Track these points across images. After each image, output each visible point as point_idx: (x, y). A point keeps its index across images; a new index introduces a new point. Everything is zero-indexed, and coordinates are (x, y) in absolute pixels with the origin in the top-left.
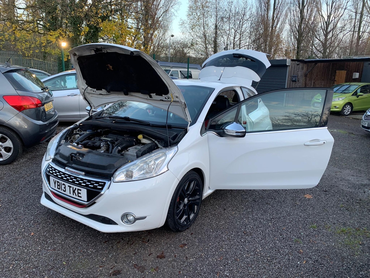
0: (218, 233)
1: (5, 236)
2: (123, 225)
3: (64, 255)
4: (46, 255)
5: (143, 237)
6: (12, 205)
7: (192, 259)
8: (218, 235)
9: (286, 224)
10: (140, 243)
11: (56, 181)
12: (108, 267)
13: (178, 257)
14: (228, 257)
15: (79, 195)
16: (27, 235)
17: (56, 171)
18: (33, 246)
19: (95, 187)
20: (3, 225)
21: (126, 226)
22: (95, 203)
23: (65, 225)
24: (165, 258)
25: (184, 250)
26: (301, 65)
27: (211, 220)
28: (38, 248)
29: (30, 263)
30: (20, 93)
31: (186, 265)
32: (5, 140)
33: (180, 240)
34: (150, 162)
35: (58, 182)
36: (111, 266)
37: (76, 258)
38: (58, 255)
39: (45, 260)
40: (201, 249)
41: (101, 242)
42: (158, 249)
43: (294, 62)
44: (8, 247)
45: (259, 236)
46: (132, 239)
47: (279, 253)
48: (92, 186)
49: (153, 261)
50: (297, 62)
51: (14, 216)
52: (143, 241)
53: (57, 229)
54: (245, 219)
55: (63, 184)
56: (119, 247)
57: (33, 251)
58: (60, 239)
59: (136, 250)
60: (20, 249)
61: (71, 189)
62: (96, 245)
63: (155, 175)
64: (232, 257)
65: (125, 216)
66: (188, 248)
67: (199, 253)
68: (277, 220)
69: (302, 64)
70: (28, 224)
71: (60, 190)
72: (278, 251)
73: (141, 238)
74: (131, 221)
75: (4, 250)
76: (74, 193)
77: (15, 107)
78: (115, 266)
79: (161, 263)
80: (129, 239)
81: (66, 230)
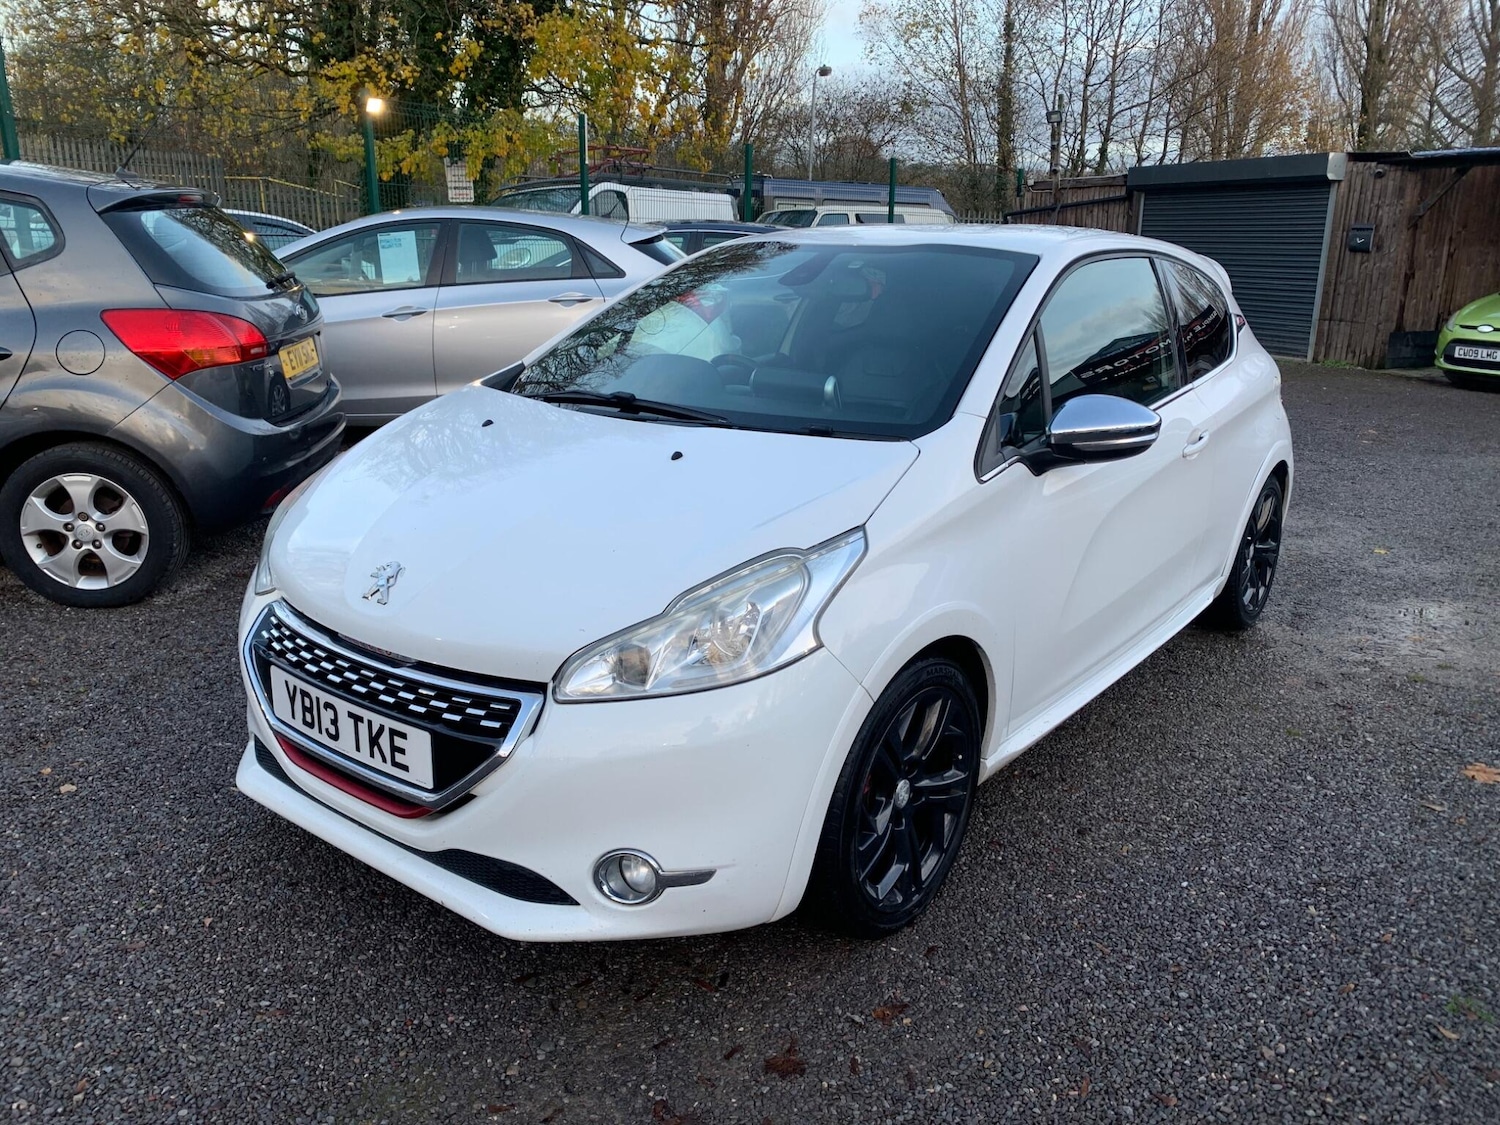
0: (1058, 952)
1: (73, 935)
2: (604, 907)
3: (329, 1041)
4: (244, 1039)
5: (698, 961)
6: (124, 788)
7: (938, 1088)
8: (1060, 962)
9: (1391, 914)
10: (684, 989)
11: (295, 687)
12: (530, 1114)
13: (869, 1073)
14: (1118, 1079)
15: (399, 757)
16: (172, 932)
17: (298, 641)
18: (192, 991)
19: (471, 723)
20: (71, 880)
21: (616, 911)
22: (470, 798)
23: (343, 889)
24: (802, 1072)
25: (897, 1038)
26: (1393, 177)
27: (1018, 885)
28: (213, 999)
29: (169, 1076)
30: (174, 296)
31: (910, 1117)
32: (116, 503)
33: (872, 980)
34: (734, 605)
35: (304, 694)
36: (544, 1108)
37: (382, 1060)
38: (299, 1038)
39: (241, 1063)
40: (981, 1032)
41: (501, 977)
42: (771, 1027)
43: (1360, 164)
44: (81, 993)
45: (1265, 973)
46: (645, 969)
47: (1377, 1074)
48: (457, 718)
49: (748, 1089)
50: (1374, 164)
51: (124, 842)
52: (697, 980)
53: (309, 907)
54: (1185, 884)
55: (328, 706)
56: (582, 1005)
57: (187, 1016)
58: (314, 959)
59: (667, 1029)
60: (132, 1003)
61: (363, 728)
62: (476, 994)
63: (753, 672)
64: (1139, 1082)
65: (610, 868)
66: (916, 1026)
67: (972, 1056)
68: (1344, 892)
69: (1399, 173)
70: (182, 881)
71: (313, 733)
72: (1374, 1063)
73: (688, 964)
74: (642, 889)
75: (59, 1005)
76: (376, 748)
77: (152, 359)
78: (561, 1110)
79: (785, 1101)
80: (630, 965)
81: (348, 914)
